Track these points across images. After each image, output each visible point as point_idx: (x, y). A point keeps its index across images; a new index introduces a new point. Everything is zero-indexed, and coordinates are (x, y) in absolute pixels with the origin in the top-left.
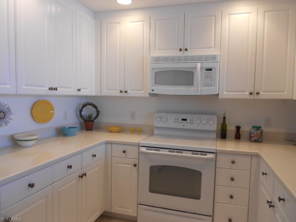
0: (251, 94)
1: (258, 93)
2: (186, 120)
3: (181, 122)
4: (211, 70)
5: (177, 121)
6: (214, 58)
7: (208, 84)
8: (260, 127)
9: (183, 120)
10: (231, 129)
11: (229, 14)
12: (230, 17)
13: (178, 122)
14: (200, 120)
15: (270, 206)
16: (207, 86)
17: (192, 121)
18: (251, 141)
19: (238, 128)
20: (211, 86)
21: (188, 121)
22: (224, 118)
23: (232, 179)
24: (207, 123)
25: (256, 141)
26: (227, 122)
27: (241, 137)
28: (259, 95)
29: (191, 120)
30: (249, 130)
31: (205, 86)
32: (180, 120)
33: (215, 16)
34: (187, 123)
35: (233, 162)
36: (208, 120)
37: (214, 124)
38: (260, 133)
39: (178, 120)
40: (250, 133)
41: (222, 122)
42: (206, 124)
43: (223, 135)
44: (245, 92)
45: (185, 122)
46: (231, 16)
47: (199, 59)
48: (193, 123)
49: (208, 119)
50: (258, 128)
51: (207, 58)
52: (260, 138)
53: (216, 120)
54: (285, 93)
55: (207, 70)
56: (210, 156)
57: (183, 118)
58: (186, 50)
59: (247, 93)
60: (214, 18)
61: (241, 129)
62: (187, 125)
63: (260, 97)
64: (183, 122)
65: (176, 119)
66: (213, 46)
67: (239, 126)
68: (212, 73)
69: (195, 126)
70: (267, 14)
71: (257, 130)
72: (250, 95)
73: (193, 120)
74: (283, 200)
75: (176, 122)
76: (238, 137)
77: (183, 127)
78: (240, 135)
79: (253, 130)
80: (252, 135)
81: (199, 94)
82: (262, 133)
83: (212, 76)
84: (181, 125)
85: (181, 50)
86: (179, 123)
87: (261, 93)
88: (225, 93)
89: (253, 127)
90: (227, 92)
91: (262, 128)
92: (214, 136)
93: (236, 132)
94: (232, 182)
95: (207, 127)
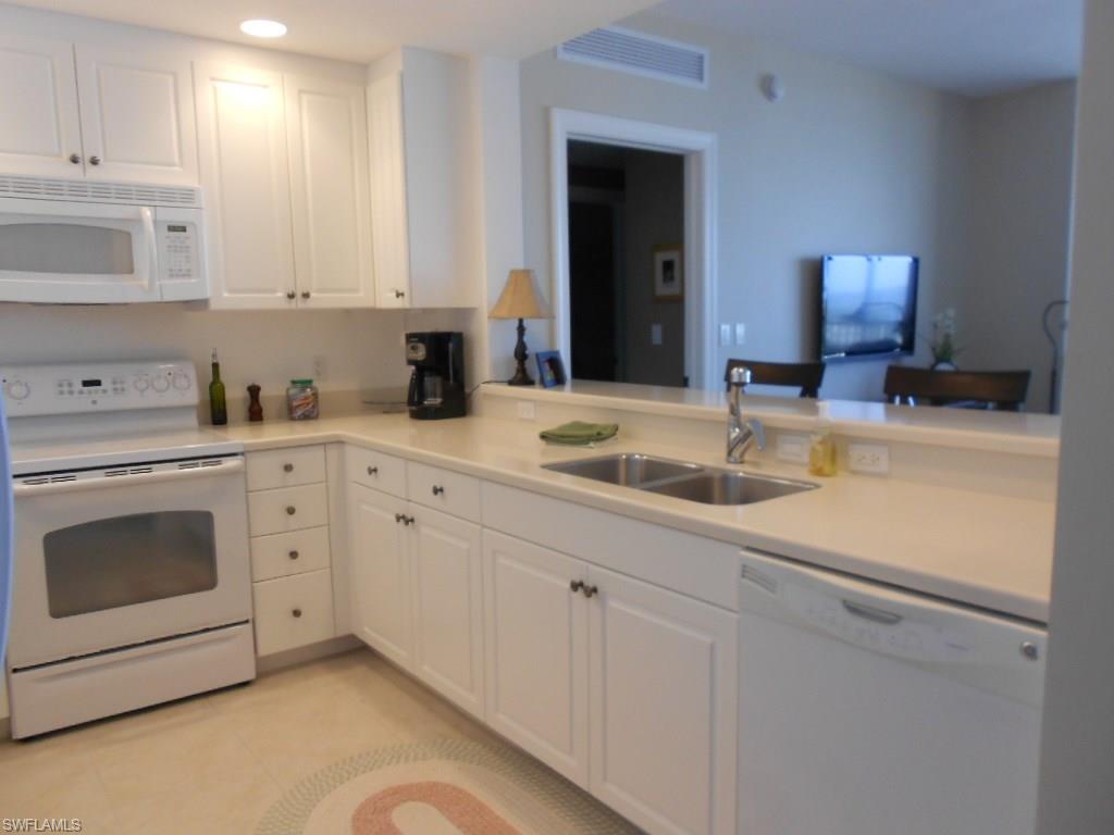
0: (291, 296)
1: (306, 296)
2: (98, 383)
3: (81, 392)
4: (183, 229)
5: (66, 389)
6: (188, 196)
7: (180, 270)
8: (310, 382)
9: (86, 383)
10: (235, 395)
11: (213, 79)
12: (215, 89)
13: (71, 393)
14: (145, 377)
15: (407, 522)
16: (177, 276)
17: (118, 386)
18: (293, 419)
19: (254, 391)
20: (189, 276)
21: (106, 384)
22: (215, 366)
23: (291, 511)
24: (169, 383)
25: (306, 417)
26: (223, 378)
27: (264, 413)
28: (309, 300)
29: (114, 383)
30: (284, 393)
31: (171, 276)
32: (78, 386)
33: (174, 75)
34: (105, 391)
35: (288, 468)
36: (170, 378)
37: (189, 386)
38: (314, 394)
39: (70, 385)
40: (289, 399)
41: (211, 379)
42: (168, 388)
43: (217, 416)
44: (273, 291)
45: (96, 392)
46: (218, 84)
47: (146, 194)
48: (123, 390)
49: (170, 374)
50: (307, 383)
51: (169, 196)
52: (313, 407)
53: (192, 374)
54: (361, 294)
55: (172, 229)
56: (229, 463)
57: (86, 379)
58: (94, 162)
59: (280, 294)
60: (171, 79)
61: (262, 394)
62: (104, 399)
63: (311, 304)
64: (90, 392)
65: (61, 385)
66: (176, 160)
67: (257, 384)
68: (187, 238)
69: (131, 400)
70: (305, 98)
71: (303, 390)
72: (288, 299)
73: (122, 382)
74: (441, 490)
75: (62, 393)
76: (255, 414)
77: (91, 408)
78: (261, 410)
79: (292, 392)
80: (295, 404)
81: (157, 298)
82: (315, 395)
83: (187, 247)
84: (84, 401)
85: (74, 160)
86: (76, 395)
87: (312, 295)
88: (226, 295)
89: (294, 382)
90: (231, 291)
91: (315, 384)
92: (193, 420)
93: (248, 403)
94: (292, 517)
95: (171, 398)
